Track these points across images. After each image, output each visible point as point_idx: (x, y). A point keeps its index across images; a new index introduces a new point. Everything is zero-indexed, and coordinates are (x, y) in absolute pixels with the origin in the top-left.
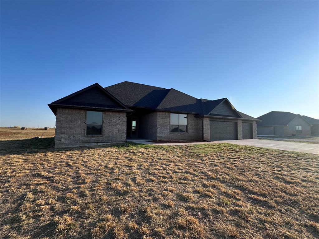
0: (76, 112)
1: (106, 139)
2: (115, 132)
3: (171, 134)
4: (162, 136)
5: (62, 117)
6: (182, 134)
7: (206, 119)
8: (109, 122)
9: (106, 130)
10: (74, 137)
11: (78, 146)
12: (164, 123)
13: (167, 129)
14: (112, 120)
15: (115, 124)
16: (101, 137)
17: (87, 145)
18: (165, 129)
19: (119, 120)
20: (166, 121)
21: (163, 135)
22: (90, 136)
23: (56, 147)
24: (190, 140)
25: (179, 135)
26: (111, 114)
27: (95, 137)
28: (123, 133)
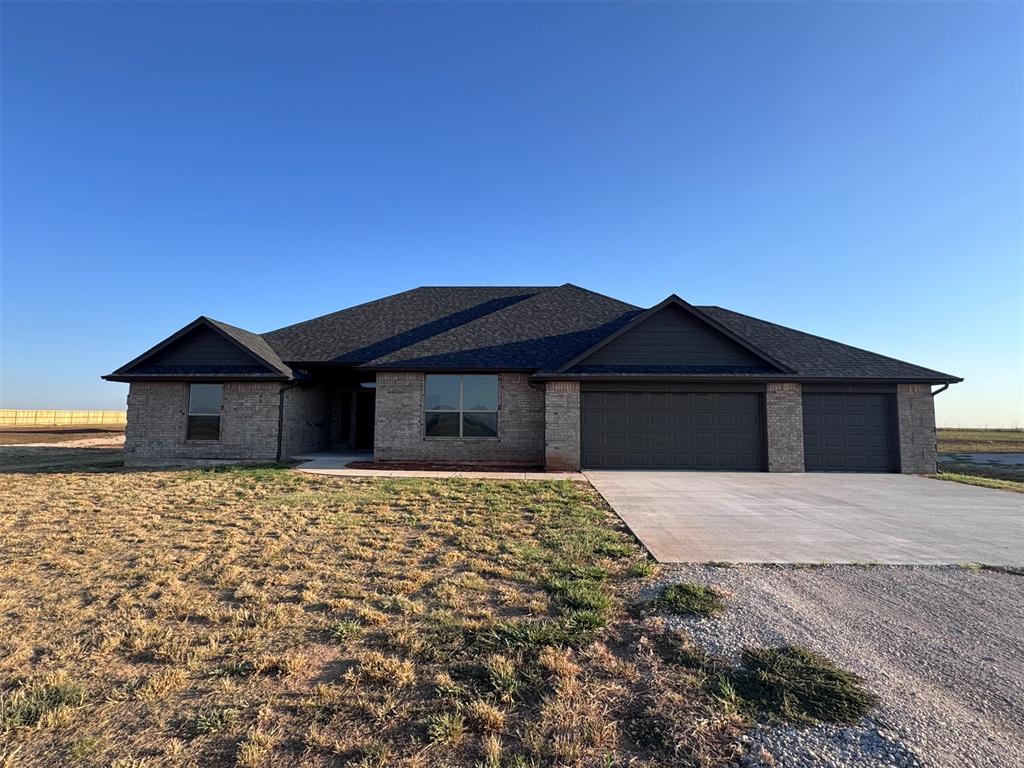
0: (165, 388)
1: (228, 451)
2: (251, 435)
3: (424, 439)
4: (390, 448)
5: (139, 401)
6: (473, 443)
7: (559, 386)
8: (235, 409)
9: (230, 427)
10: (159, 443)
11: (166, 464)
12: (399, 406)
13: (410, 425)
14: (242, 404)
15: (250, 412)
16: (215, 447)
17: (184, 463)
18: (403, 424)
19: (261, 402)
20: (406, 401)
21: (397, 444)
22: (190, 442)
23: (126, 464)
24: (508, 464)
25: (460, 446)
26: (241, 387)
27: (203, 446)
28: (270, 436)
